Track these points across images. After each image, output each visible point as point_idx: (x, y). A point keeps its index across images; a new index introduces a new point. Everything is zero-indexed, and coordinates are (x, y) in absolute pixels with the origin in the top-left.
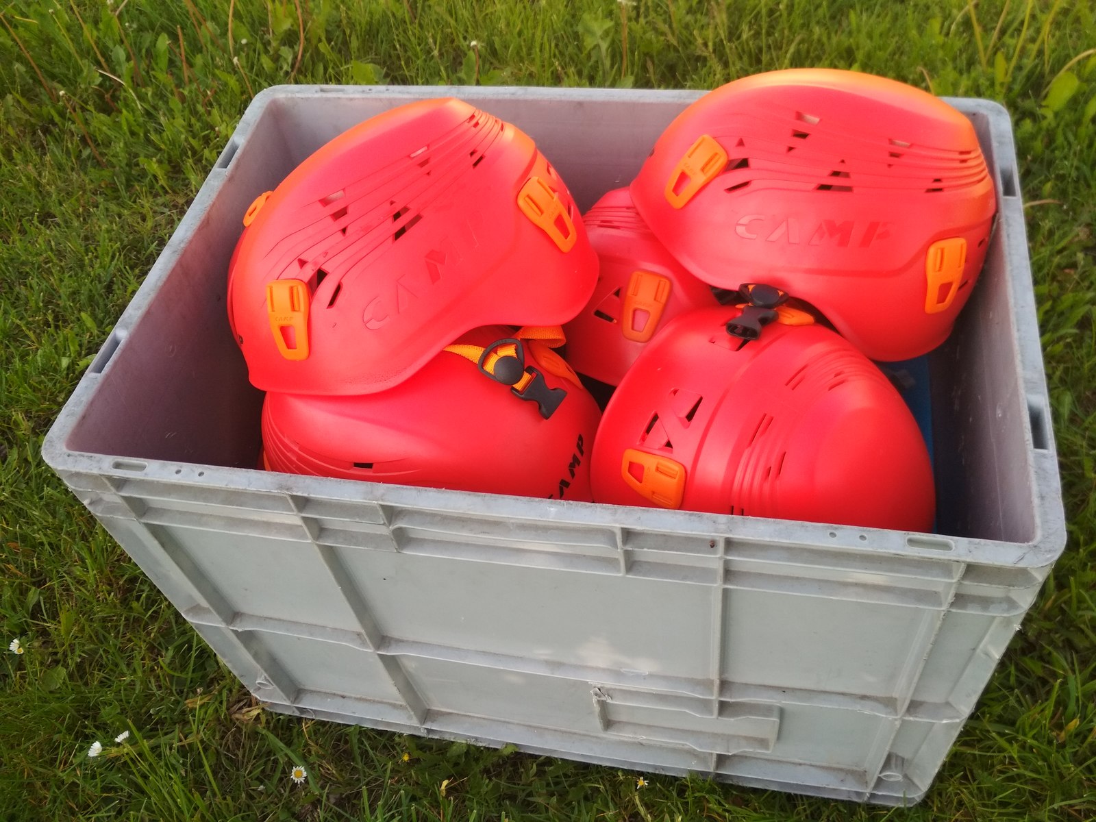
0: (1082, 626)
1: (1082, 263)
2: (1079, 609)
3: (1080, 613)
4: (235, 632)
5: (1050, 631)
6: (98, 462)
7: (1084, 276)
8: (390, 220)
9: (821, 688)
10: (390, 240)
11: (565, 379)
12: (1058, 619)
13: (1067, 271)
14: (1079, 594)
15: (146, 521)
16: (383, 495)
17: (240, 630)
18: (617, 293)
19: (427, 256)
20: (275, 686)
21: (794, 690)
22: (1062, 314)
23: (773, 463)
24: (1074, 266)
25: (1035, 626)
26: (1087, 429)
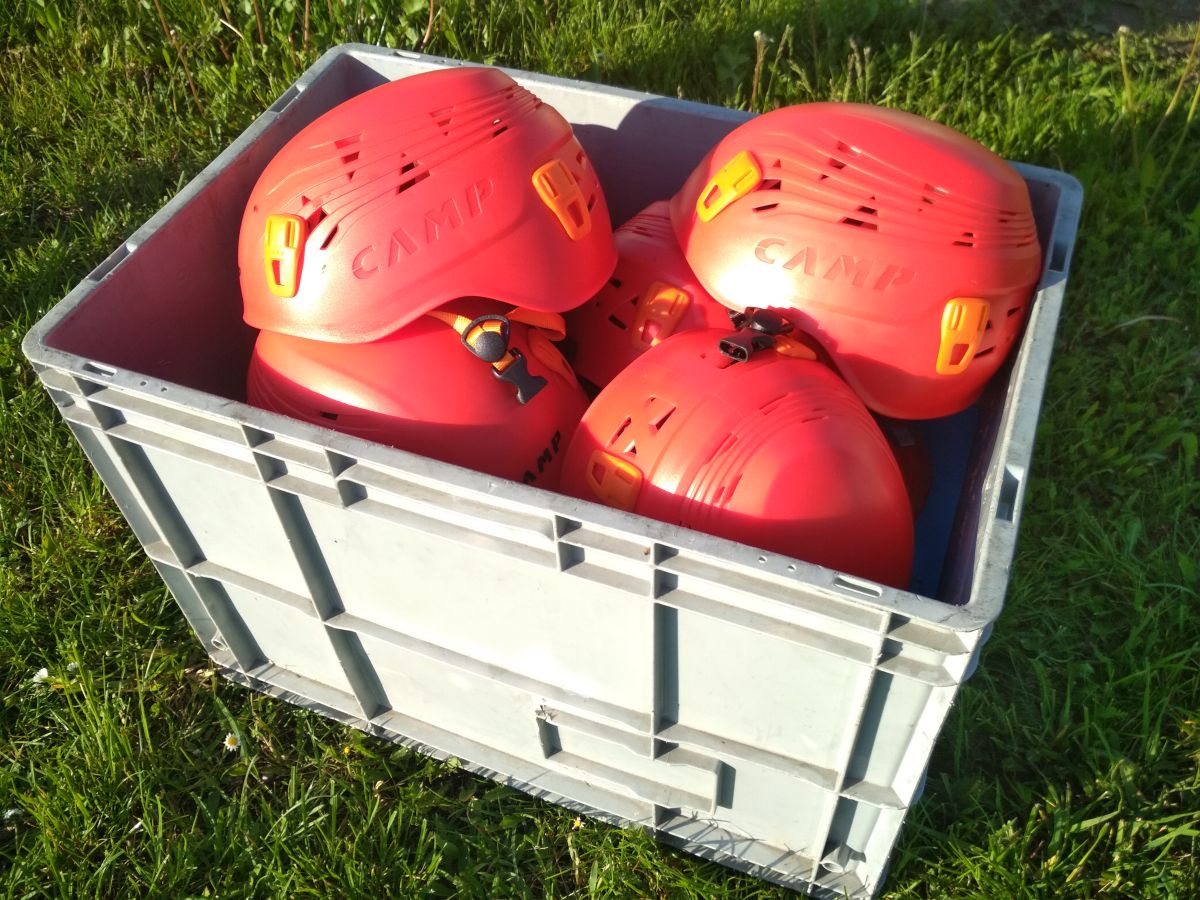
0: (1090, 763)
1: (1190, 389)
2: (1091, 745)
3: (1091, 749)
4: (192, 576)
5: (1054, 762)
6: (72, 361)
7: (1188, 403)
8: (398, 172)
9: (761, 746)
10: (394, 192)
11: (558, 374)
12: (1067, 751)
13: (1171, 395)
14: (1092, 731)
15: (110, 434)
16: (331, 441)
17: (196, 575)
18: (635, 301)
19: (427, 215)
20: (229, 648)
21: (734, 743)
22: (1152, 438)
23: (727, 484)
24: (1181, 391)
25: (1038, 752)
26: (1151, 561)
